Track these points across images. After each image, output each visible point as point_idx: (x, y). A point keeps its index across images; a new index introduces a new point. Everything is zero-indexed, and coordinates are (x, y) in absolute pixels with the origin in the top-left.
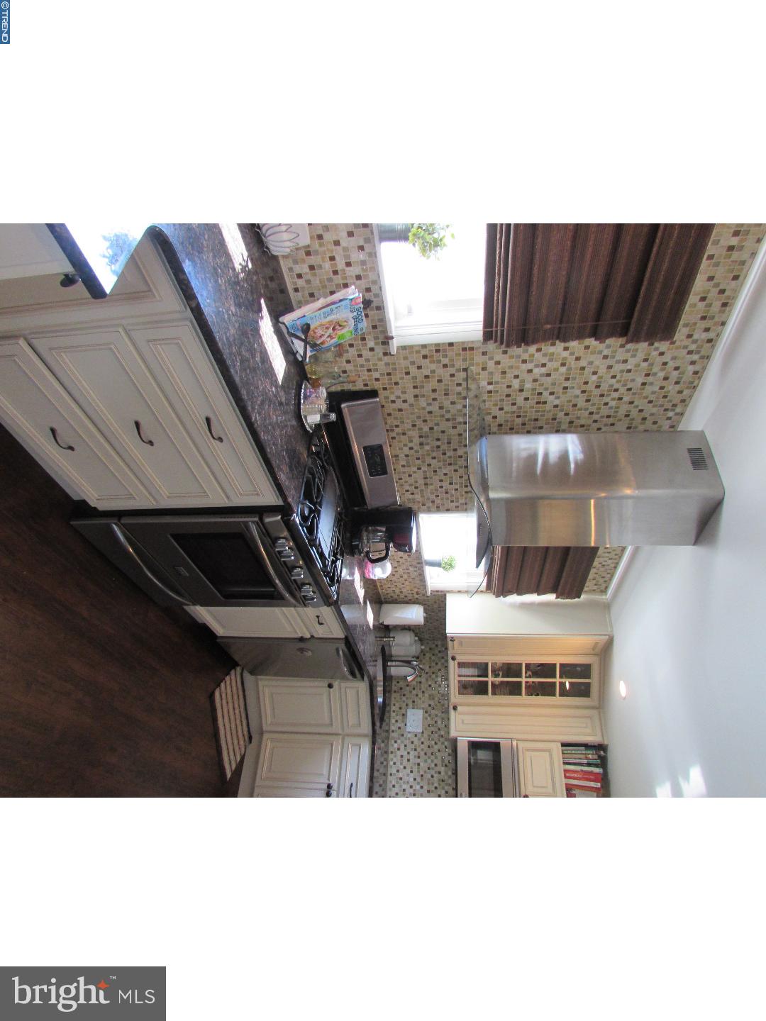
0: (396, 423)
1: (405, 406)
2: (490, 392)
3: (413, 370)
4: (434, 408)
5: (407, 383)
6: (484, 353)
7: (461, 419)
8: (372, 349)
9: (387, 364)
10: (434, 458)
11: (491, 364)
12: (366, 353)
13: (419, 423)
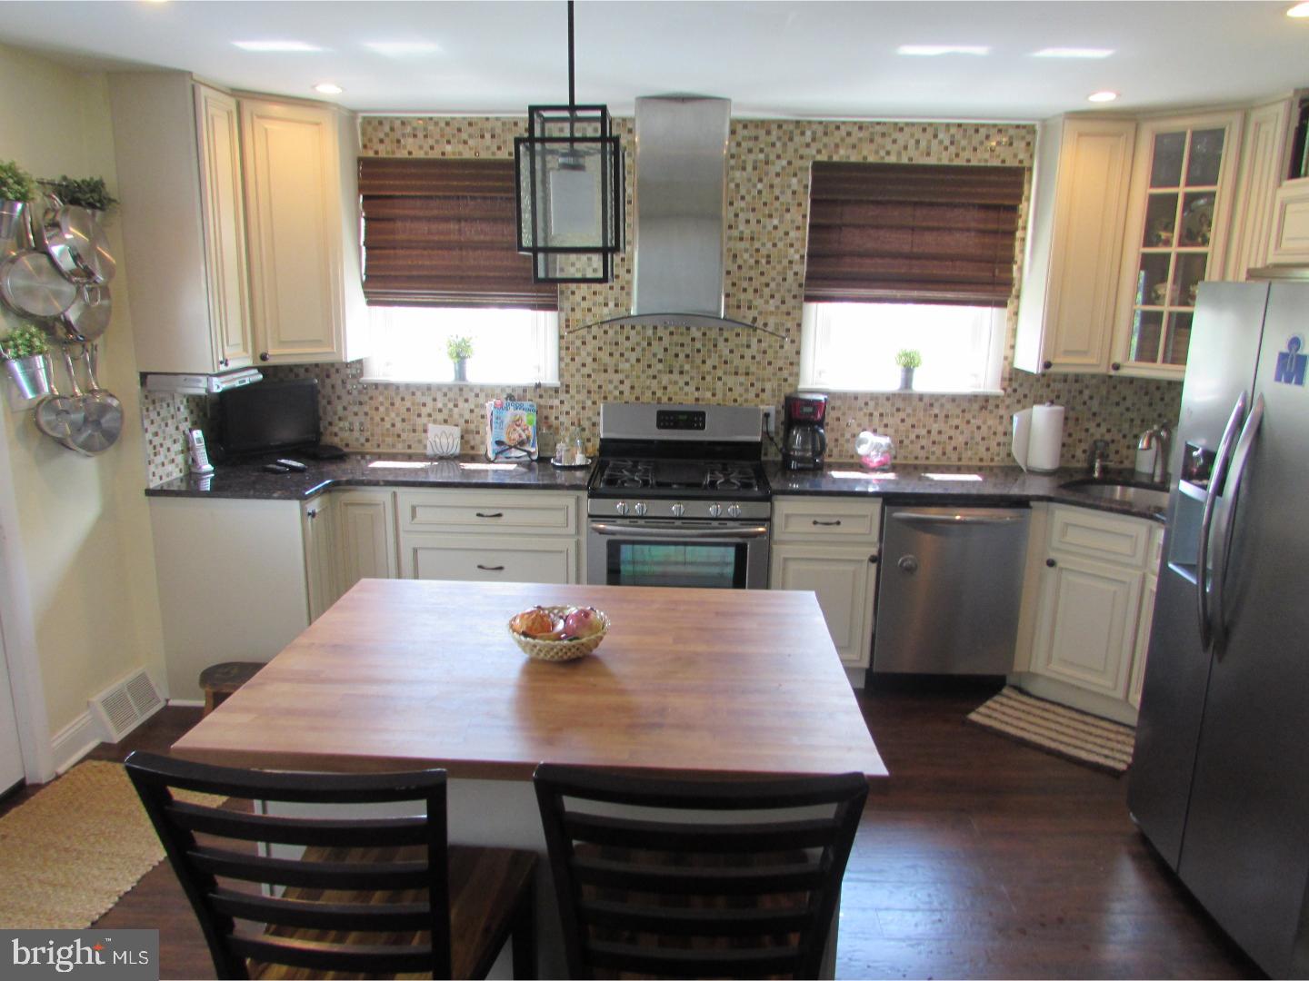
0: (648, 394)
1: (627, 384)
2: (616, 305)
3: (586, 371)
4: (633, 357)
5: (600, 378)
6: (573, 310)
7: (650, 332)
8: (562, 402)
9: (578, 392)
10: (704, 362)
11: (585, 305)
12: (566, 407)
13: (651, 372)
